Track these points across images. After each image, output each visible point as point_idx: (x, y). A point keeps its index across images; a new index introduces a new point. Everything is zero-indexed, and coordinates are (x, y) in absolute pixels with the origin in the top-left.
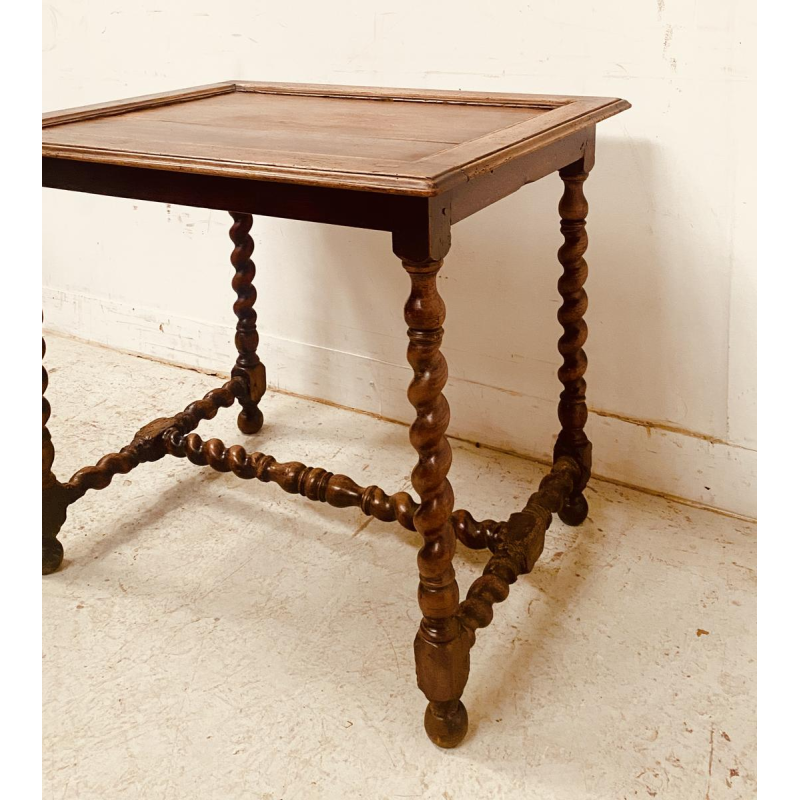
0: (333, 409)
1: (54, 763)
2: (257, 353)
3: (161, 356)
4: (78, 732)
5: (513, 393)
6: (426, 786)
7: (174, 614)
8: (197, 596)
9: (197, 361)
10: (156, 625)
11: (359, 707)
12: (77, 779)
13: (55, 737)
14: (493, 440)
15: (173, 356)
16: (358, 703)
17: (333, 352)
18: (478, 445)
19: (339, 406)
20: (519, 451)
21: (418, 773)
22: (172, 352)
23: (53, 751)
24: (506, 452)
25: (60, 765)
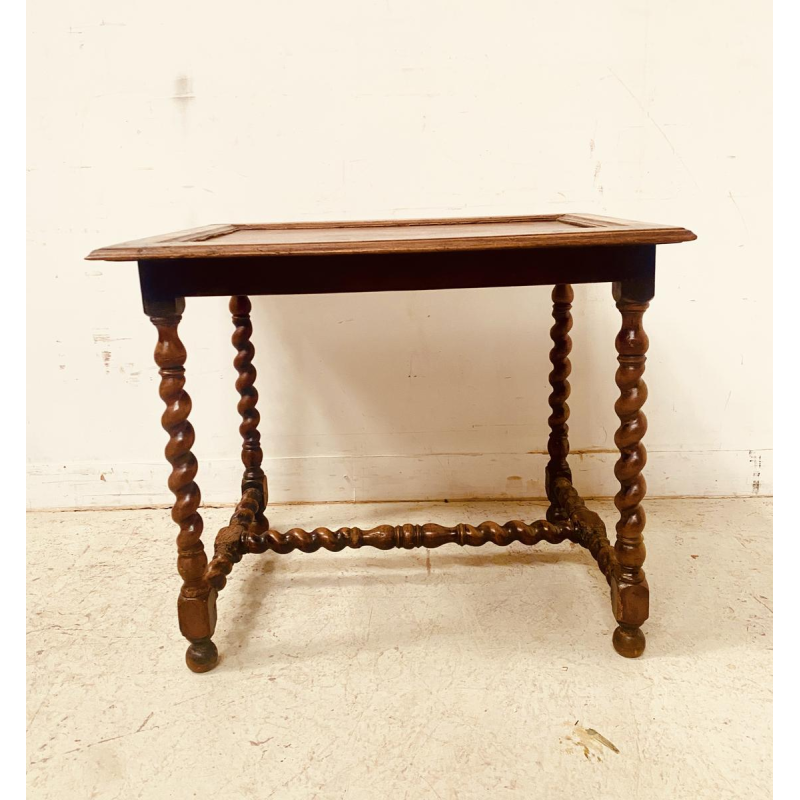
0: (309, 507)
2: (262, 467)
3: (104, 505)
5: (475, 455)
9: (150, 500)
10: (354, 668)
12: (424, 771)
14: (459, 494)
15: (119, 502)
17: (305, 459)
18: (446, 501)
19: (313, 503)
20: (480, 496)
22: (116, 497)
24: (469, 500)
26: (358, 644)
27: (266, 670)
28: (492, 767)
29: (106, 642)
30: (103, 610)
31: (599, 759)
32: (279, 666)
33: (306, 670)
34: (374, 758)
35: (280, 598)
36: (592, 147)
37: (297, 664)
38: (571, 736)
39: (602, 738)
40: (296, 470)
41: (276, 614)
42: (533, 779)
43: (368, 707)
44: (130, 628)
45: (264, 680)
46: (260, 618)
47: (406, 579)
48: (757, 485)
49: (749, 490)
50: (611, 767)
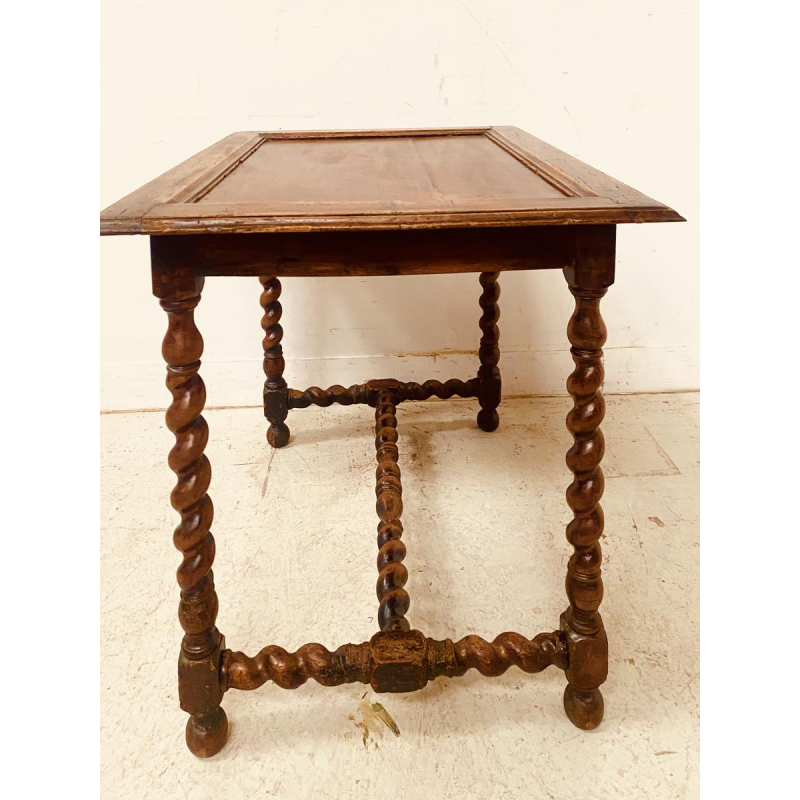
1: (150, 774)
4: (151, 739)
6: (454, 630)
7: (158, 611)
8: (167, 589)
10: (148, 627)
11: (368, 605)
12: (185, 773)
13: (131, 754)
16: (364, 603)
21: (442, 625)
23: (140, 766)
25: (157, 773)
28: (259, 763)
31: (377, 746)
34: (134, 757)
36: (436, 62)
38: (355, 714)
39: (387, 715)
42: (300, 778)
43: (148, 683)
50: (386, 757)
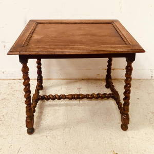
18: (83, 79)
22: (6, 77)
24: (88, 79)
26: (65, 126)
27: (45, 134)
29: (8, 124)
30: (6, 114)
32: (48, 132)
33: (54, 134)
35: (47, 110)
37: (52, 132)
40: (49, 72)
41: (46, 116)
43: (68, 146)
44: (13, 120)
45: (45, 137)
46: (43, 117)
47: (75, 105)
48: (152, 77)
49: (150, 78)
